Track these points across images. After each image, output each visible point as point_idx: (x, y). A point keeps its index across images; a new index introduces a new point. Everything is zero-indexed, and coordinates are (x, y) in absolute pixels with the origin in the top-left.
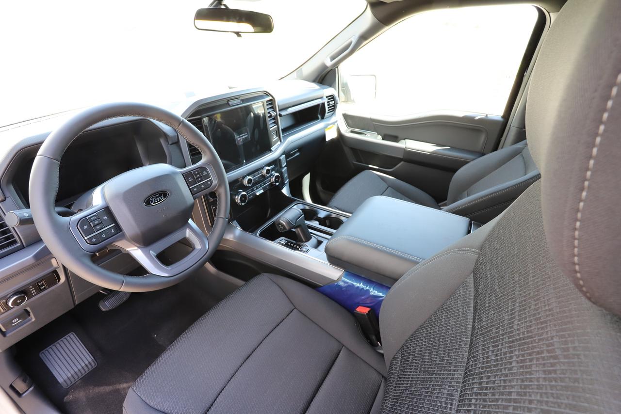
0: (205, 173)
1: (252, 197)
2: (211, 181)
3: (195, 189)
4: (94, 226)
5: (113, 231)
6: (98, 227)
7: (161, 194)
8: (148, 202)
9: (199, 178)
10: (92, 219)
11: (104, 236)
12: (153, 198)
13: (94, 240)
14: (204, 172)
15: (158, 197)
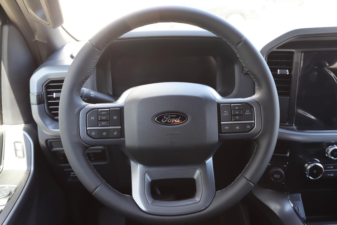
0: (248, 113)
1: (332, 175)
2: (252, 125)
3: (227, 128)
4: (100, 121)
5: (115, 133)
6: (103, 123)
7: (180, 116)
8: (160, 119)
9: (237, 115)
10: (103, 113)
11: (104, 134)
12: (167, 116)
13: (93, 134)
14: (248, 111)
15: (174, 118)
